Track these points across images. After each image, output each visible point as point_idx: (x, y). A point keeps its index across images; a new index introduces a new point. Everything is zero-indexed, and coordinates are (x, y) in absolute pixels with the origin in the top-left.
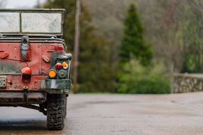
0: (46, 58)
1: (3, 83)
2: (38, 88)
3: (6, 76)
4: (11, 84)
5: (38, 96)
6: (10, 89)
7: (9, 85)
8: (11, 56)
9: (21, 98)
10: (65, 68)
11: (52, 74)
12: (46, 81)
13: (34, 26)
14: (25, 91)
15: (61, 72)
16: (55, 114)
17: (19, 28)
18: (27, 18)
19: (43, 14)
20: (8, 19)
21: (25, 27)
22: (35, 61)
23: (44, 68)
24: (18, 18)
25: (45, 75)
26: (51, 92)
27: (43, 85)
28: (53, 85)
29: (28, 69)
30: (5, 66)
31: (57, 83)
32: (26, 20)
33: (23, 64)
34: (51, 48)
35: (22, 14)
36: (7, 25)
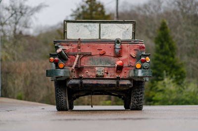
0: (133, 55)
1: (102, 72)
2: (127, 76)
3: (103, 68)
4: (107, 73)
5: (127, 82)
6: (107, 77)
7: (106, 74)
8: (107, 53)
9: (114, 84)
10: (148, 61)
11: (138, 66)
12: (134, 71)
14: (118, 79)
15: (145, 64)
16: (138, 97)
18: (105, 27)
19: (118, 24)
20: (90, 28)
21: (103, 34)
22: (125, 56)
23: (132, 62)
24: (98, 28)
25: (132, 67)
26: (137, 80)
27: (131, 74)
28: (140, 73)
29: (121, 62)
30: (103, 60)
31: (142, 72)
32: (104, 29)
33: (116, 59)
34: (136, 47)
35: (101, 24)
36: (89, 33)
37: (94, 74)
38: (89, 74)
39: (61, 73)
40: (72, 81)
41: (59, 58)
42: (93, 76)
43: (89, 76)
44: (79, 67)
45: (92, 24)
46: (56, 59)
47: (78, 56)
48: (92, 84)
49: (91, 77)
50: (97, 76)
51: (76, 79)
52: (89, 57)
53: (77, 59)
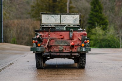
0: (80, 38)
1: (62, 49)
2: (76, 51)
3: (63, 46)
4: (65, 49)
5: (77, 54)
6: (65, 51)
7: (64, 50)
9: (69, 55)
10: (88, 43)
11: (83, 45)
12: (81, 48)
13: (67, 21)
14: (72, 52)
15: (87, 44)
16: (82, 62)
17: (60, 22)
18: (64, 17)
20: (55, 17)
21: (63, 21)
22: (75, 40)
23: (79, 42)
24: (60, 17)
25: (79, 45)
26: (82, 53)
27: (79, 50)
29: (73, 43)
30: (63, 41)
31: (85, 49)
32: (63, 18)
33: (71, 41)
34: (82, 34)
35: (61, 15)
36: (55, 20)
37: (58, 50)
38: (55, 49)
39: (39, 49)
40: (45, 54)
41: (38, 40)
42: (57, 51)
43: (55, 51)
44: (49, 46)
45: (56, 15)
46: (36, 41)
47: (48, 40)
48: (57, 55)
49: (56, 51)
50: (59, 51)
51: (47, 52)
52: (55, 40)
53: (48, 41)
